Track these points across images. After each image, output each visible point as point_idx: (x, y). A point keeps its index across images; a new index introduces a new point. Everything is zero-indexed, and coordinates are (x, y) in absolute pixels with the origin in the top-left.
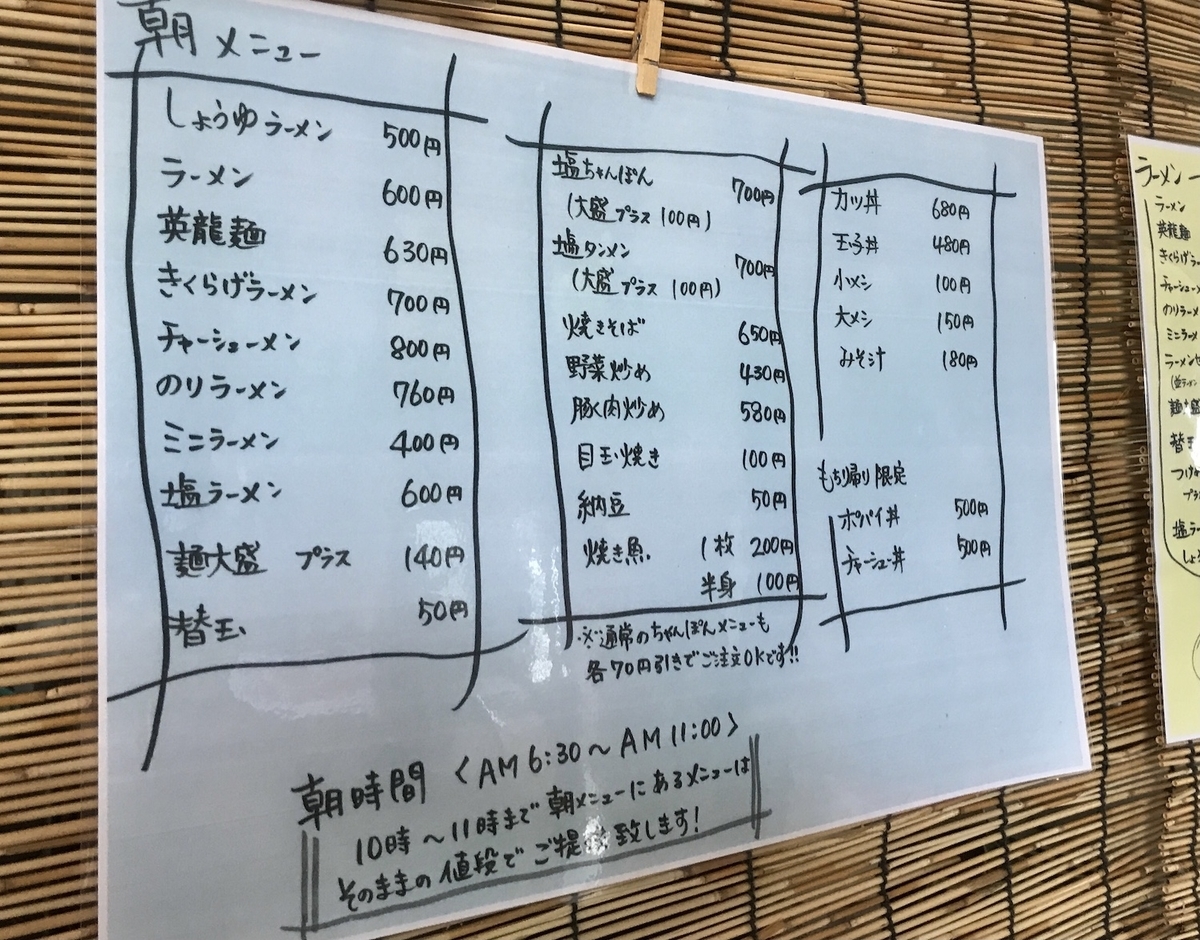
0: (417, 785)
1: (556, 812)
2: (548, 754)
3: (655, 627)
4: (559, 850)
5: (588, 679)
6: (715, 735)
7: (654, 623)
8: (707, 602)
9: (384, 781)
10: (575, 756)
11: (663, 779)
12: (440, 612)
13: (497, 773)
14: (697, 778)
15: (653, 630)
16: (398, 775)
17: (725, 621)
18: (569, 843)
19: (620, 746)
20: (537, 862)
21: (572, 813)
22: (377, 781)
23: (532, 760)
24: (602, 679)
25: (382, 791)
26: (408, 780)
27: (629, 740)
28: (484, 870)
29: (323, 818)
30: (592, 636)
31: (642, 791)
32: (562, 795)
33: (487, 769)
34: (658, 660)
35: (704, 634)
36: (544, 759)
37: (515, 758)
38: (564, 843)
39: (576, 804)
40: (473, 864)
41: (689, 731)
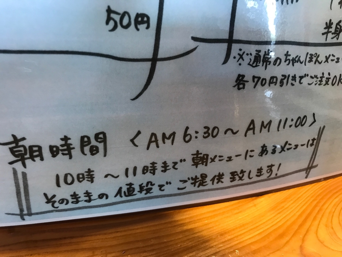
0: (101, 146)
1: (196, 164)
2: (197, 132)
3: (287, 55)
4: (194, 184)
5: (234, 86)
6: (302, 125)
7: (288, 52)
8: (323, 41)
9: (75, 142)
10: (214, 134)
11: (266, 149)
12: (125, 21)
13: (160, 142)
14: (285, 149)
15: (285, 57)
16: (86, 139)
17: (330, 55)
18: (200, 180)
19: (245, 130)
20: (179, 189)
21: (206, 165)
22: (69, 142)
23: (185, 135)
24: (244, 88)
25: (74, 148)
26: (94, 142)
27: (252, 126)
28: (144, 192)
29: (28, 162)
30: (245, 56)
31: (252, 155)
32: (202, 156)
33: (153, 139)
34: (283, 78)
35: (315, 63)
36: (194, 135)
37: (174, 134)
38: (197, 180)
39: (209, 160)
40: (137, 189)
41: (289, 123)
